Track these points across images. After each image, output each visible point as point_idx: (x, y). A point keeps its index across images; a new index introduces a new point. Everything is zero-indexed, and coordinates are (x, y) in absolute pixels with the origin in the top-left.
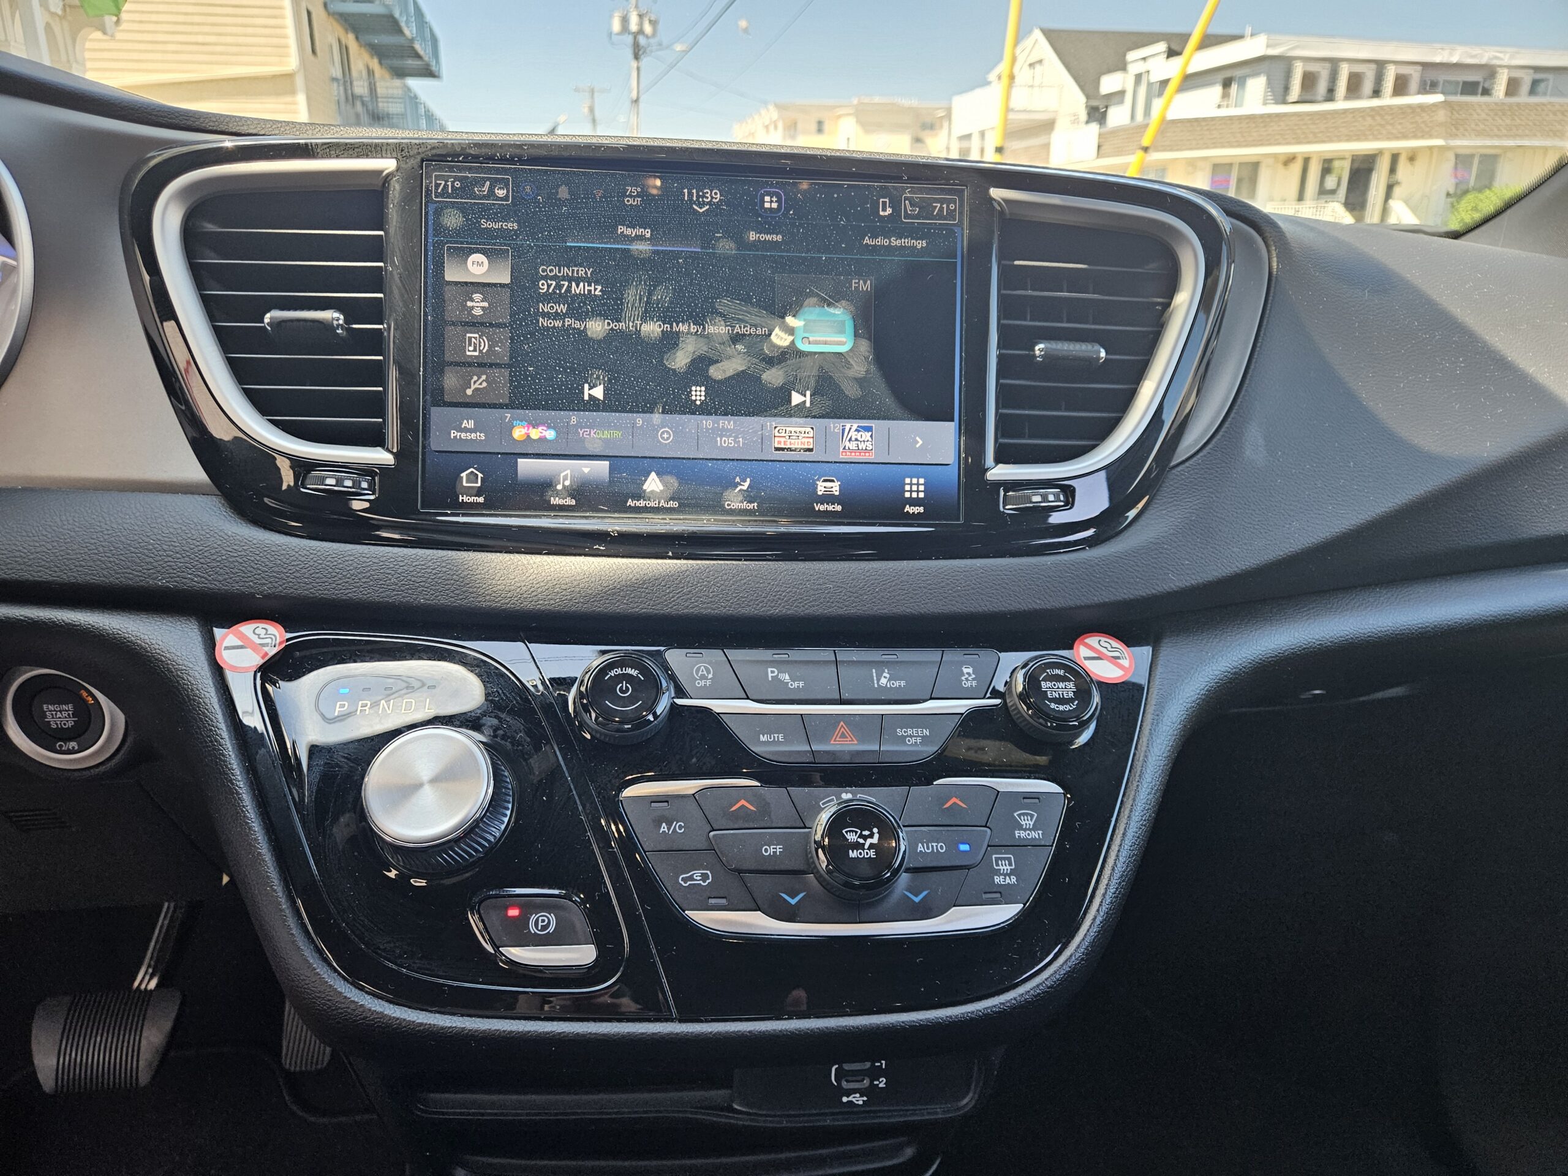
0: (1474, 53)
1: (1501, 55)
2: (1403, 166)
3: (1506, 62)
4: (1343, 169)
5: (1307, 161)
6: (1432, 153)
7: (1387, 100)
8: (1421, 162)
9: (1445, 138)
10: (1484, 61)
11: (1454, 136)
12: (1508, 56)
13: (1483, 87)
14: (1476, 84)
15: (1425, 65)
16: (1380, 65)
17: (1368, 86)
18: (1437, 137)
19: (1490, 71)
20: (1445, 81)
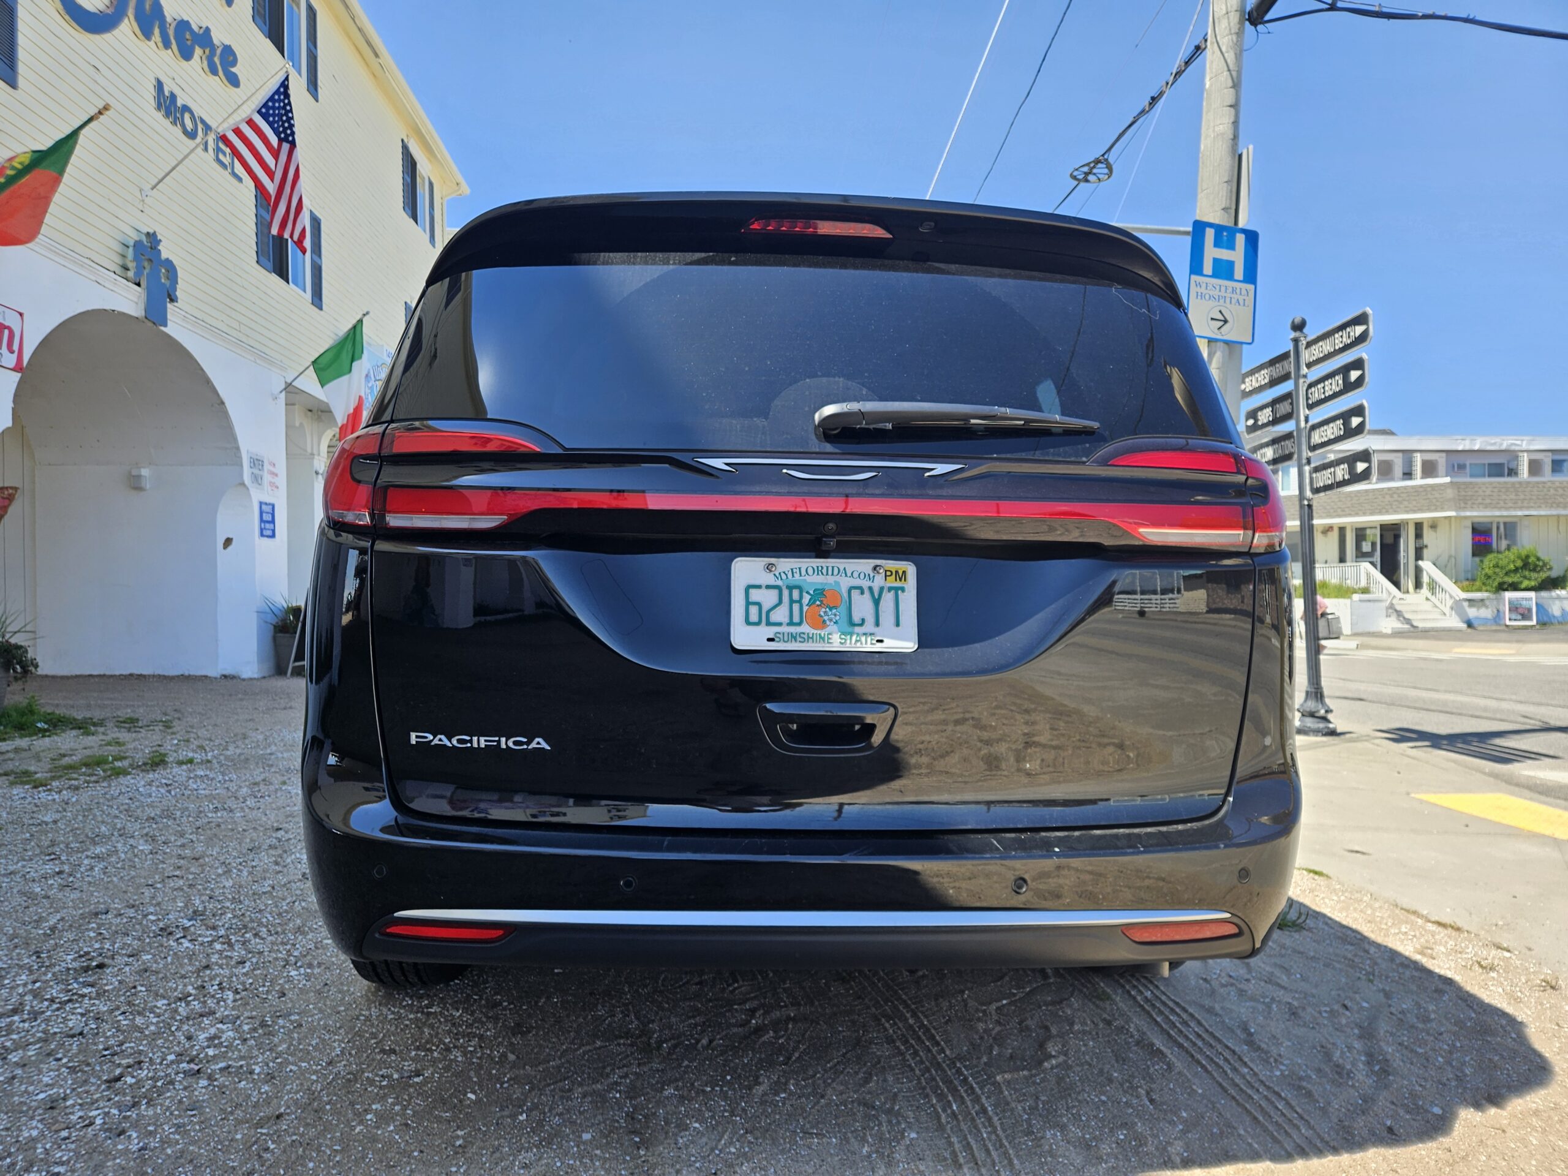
0: (1493, 441)
1: (1518, 442)
2: (1427, 533)
3: (1524, 446)
4: (1375, 535)
5: (1342, 530)
6: (1450, 521)
7: (1418, 481)
8: (1442, 529)
9: (1456, 510)
10: (1504, 447)
11: (1464, 509)
12: (1524, 443)
13: (1509, 469)
14: (1501, 465)
15: (1448, 452)
16: (1408, 454)
17: (1398, 470)
18: (1449, 510)
19: (1513, 455)
20: (1471, 464)
